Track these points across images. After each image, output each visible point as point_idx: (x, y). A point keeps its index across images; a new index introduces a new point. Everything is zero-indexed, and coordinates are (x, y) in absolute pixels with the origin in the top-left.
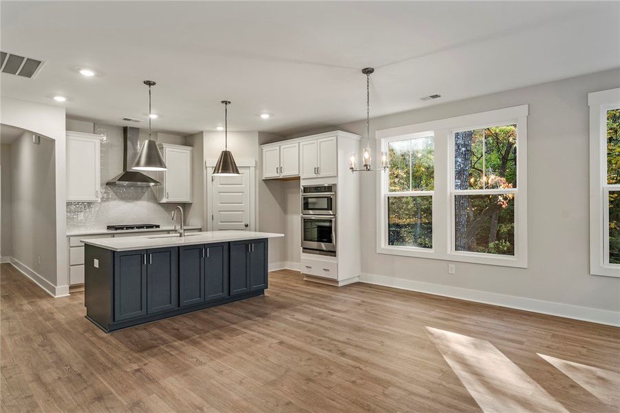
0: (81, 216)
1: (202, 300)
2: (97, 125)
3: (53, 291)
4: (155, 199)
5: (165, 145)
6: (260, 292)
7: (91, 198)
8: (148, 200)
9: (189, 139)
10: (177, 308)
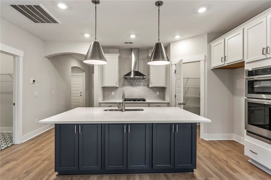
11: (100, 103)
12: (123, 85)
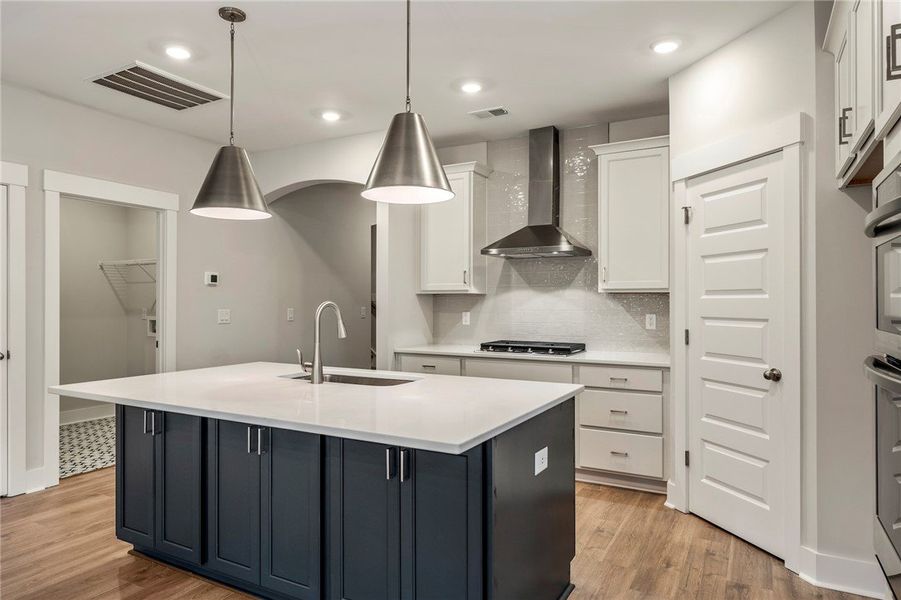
11: (399, 353)
12: (505, 285)
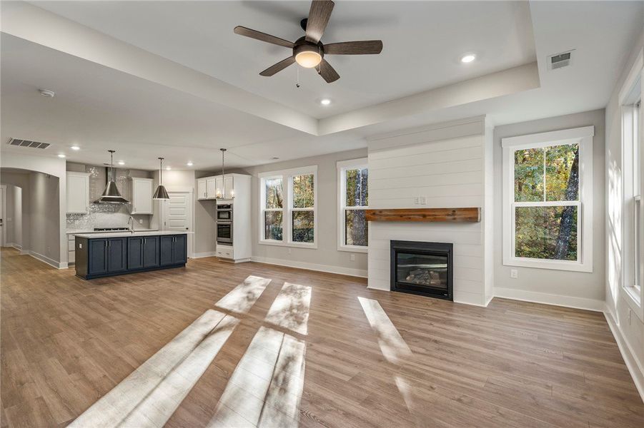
0: (77, 222)
1: (142, 266)
2: (87, 167)
3: (58, 265)
4: (128, 212)
5: (133, 179)
6: (183, 265)
7: (84, 211)
8: (123, 212)
9: (151, 174)
10: (126, 270)
